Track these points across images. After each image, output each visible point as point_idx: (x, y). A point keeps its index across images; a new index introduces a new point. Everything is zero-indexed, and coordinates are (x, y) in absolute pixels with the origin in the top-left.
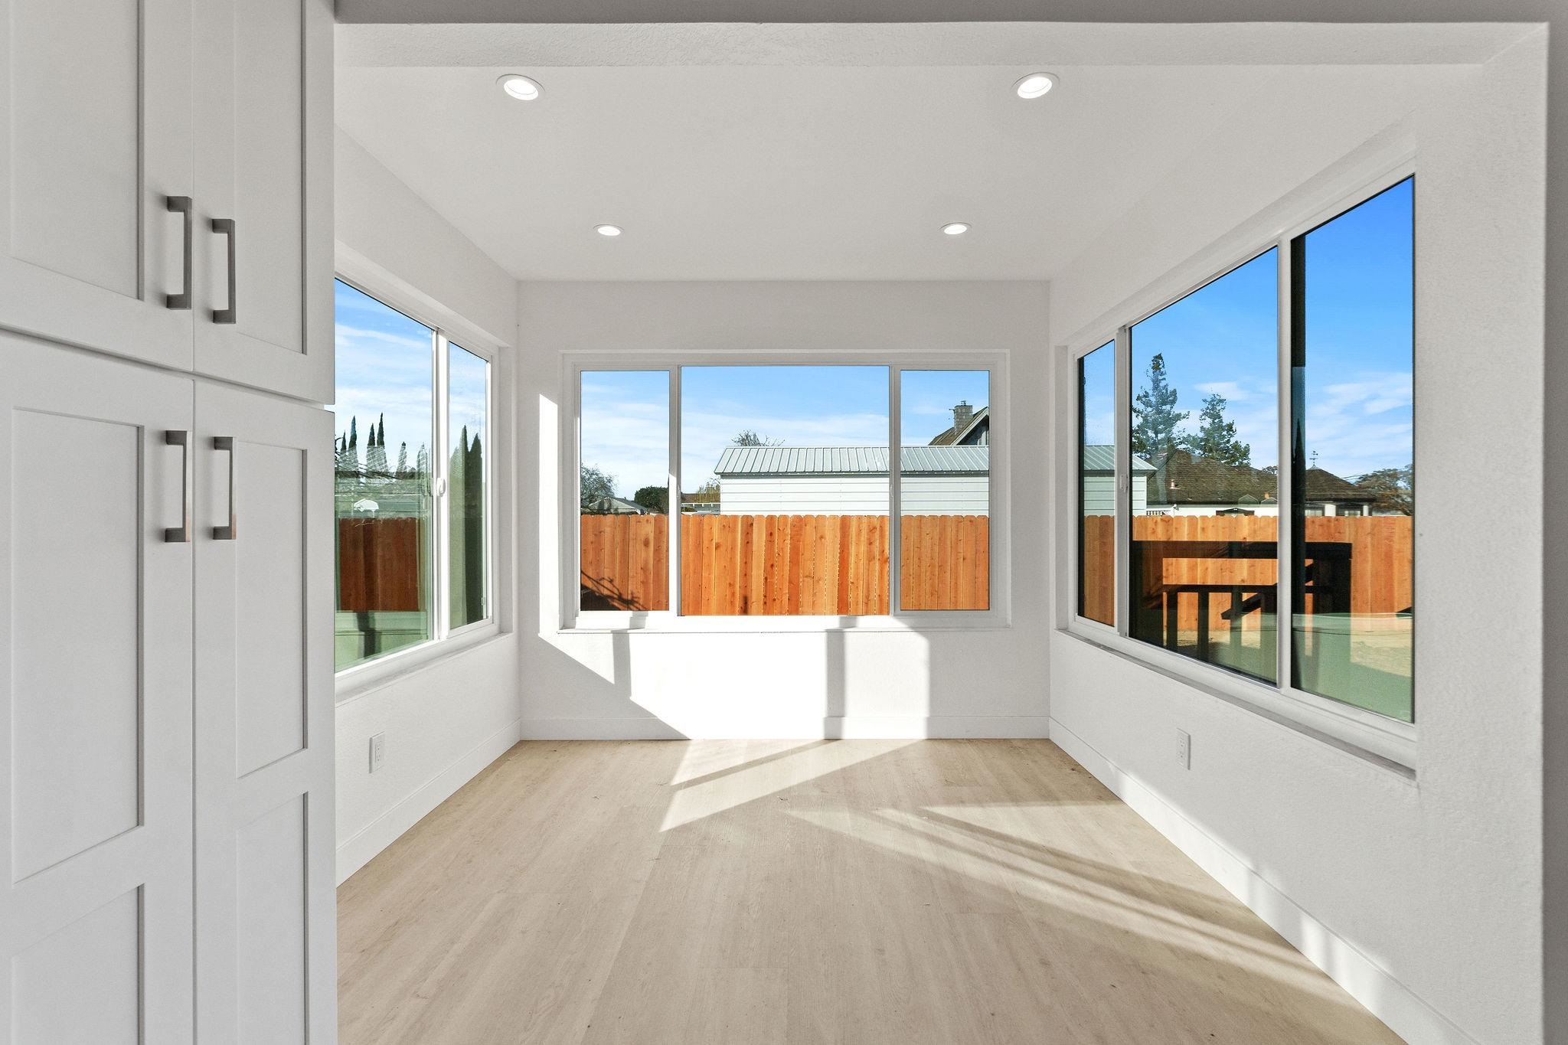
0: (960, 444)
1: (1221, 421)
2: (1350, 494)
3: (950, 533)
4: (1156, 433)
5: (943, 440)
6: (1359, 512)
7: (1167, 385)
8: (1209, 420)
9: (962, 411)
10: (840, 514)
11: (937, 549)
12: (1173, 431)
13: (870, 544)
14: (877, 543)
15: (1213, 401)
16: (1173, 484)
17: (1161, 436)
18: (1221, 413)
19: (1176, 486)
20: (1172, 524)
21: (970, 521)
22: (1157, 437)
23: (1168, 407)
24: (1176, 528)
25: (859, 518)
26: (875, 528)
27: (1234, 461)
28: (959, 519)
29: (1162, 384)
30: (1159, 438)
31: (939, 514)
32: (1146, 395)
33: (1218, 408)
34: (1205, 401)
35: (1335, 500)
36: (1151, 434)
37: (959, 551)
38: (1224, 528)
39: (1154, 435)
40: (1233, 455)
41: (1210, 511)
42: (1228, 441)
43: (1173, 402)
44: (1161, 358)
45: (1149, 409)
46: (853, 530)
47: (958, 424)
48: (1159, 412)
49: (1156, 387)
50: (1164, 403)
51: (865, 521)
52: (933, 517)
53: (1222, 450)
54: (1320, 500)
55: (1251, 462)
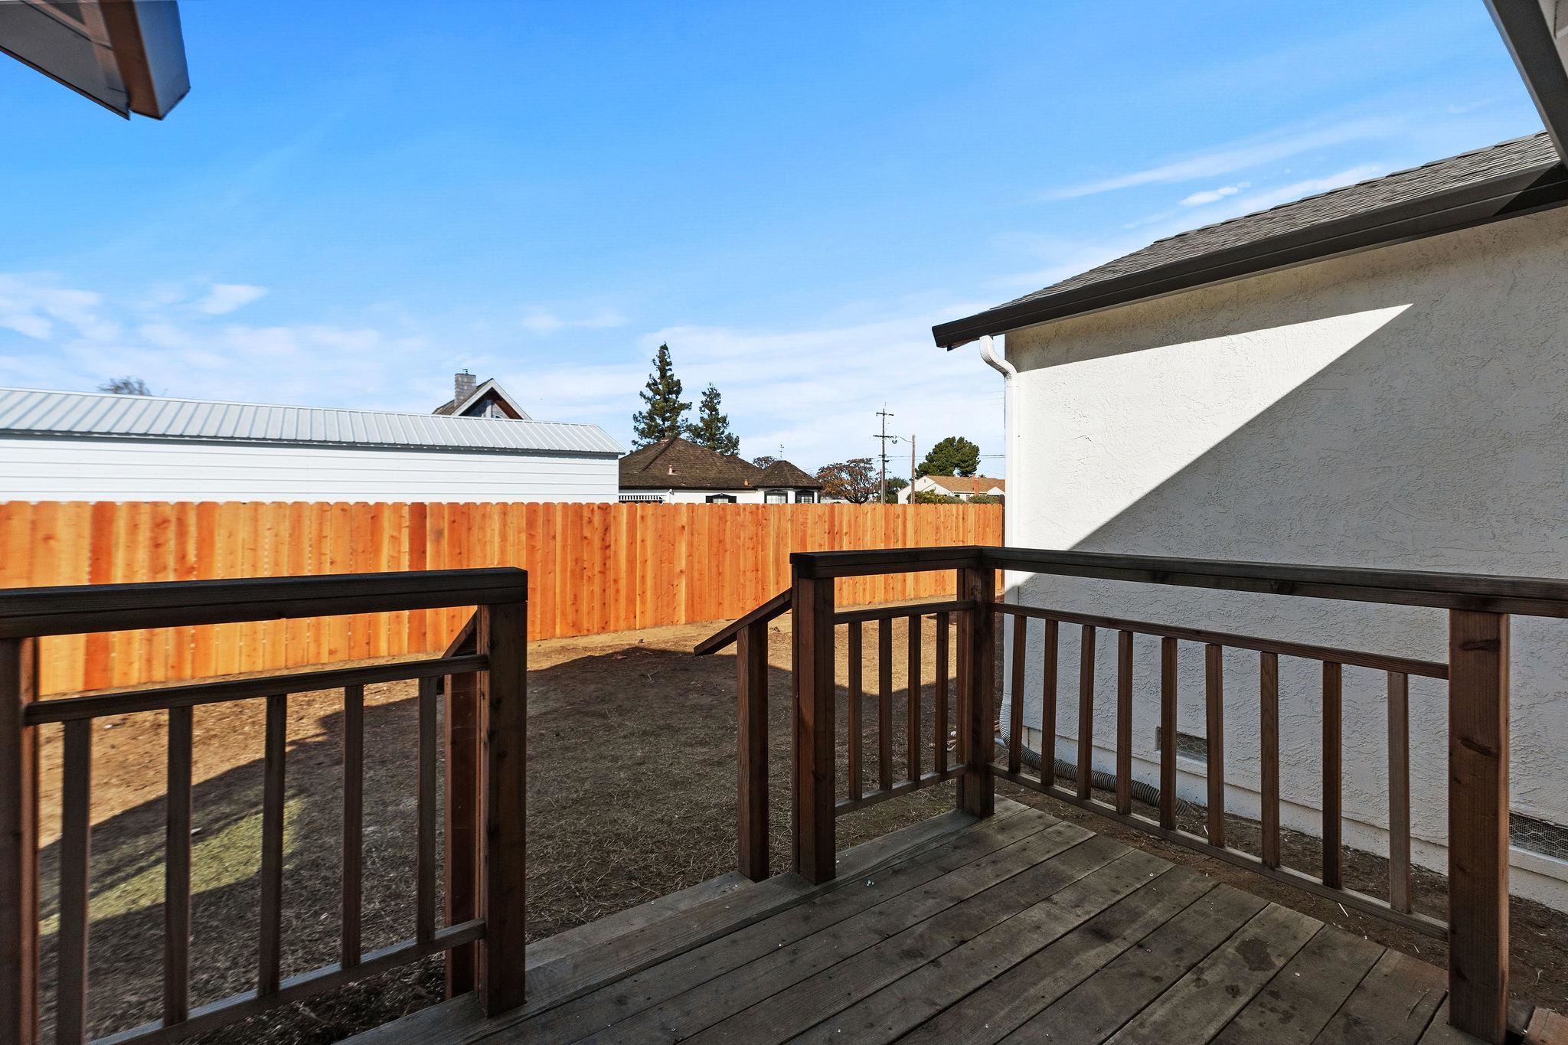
0: (462, 415)
1: (717, 414)
2: (805, 483)
3: (309, 528)
4: (664, 420)
5: (447, 410)
6: (811, 498)
7: (673, 375)
8: (707, 411)
9: (464, 380)
10: (93, 499)
11: (285, 550)
12: (678, 419)
13: (157, 546)
14: (172, 545)
15: (711, 394)
16: (671, 470)
17: (667, 424)
18: (718, 407)
19: (673, 471)
20: (610, 513)
21: (343, 510)
22: (664, 424)
23: (674, 396)
24: (614, 517)
25: (134, 506)
26: (166, 521)
27: (726, 451)
28: (323, 508)
29: (669, 373)
30: (666, 426)
31: (289, 500)
32: (655, 384)
33: (715, 401)
34: (704, 393)
35: (795, 487)
36: (659, 421)
37: (323, 551)
38: (663, 516)
39: (661, 423)
40: (726, 445)
41: (699, 498)
42: (723, 433)
43: (678, 392)
44: (667, 349)
45: (658, 397)
46: (121, 525)
47: (458, 394)
48: (666, 400)
49: (663, 376)
50: (670, 392)
51: (147, 509)
52: (279, 505)
53: (718, 439)
54: (783, 487)
55: (740, 452)
